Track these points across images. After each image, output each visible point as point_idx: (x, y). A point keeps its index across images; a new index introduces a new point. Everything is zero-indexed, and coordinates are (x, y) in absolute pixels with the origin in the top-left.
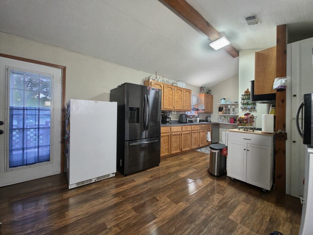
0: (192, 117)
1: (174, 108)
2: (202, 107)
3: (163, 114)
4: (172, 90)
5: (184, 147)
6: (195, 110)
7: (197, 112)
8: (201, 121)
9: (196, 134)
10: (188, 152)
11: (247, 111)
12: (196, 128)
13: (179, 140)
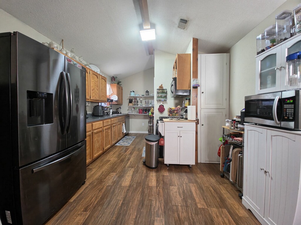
0: (107, 109)
1: (90, 98)
4: (88, 73)
5: (106, 146)
7: (109, 103)
8: (113, 113)
9: (115, 127)
10: (108, 150)
11: (161, 103)
12: (115, 120)
13: (101, 138)
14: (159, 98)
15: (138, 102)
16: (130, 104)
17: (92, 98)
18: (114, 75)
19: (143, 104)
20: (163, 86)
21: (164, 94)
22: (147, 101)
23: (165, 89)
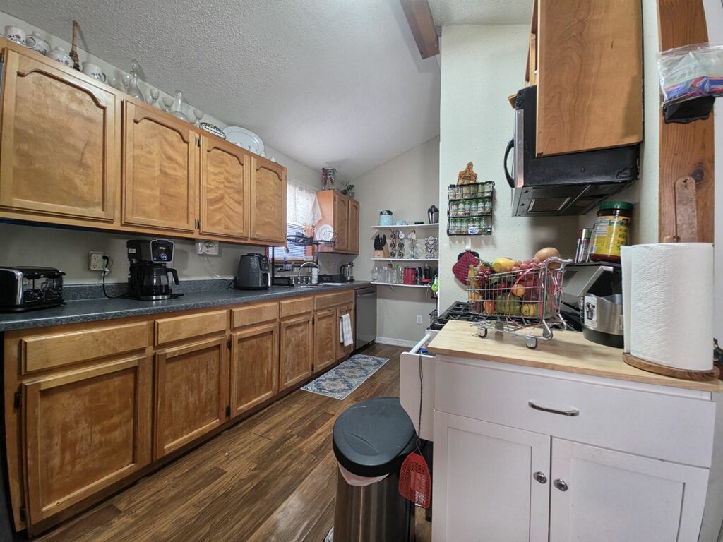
0: (293, 267)
1: (199, 227)
2: (326, 233)
3: (134, 251)
4: (187, 143)
6: (303, 243)
7: (313, 250)
8: (323, 279)
9: (298, 329)
10: (264, 408)
11: (466, 243)
12: (301, 305)
13: (215, 372)
14: (458, 224)
15: (401, 245)
16: (380, 252)
17: (204, 228)
19: (417, 254)
20: (475, 170)
21: (481, 204)
22: (431, 243)
23: (483, 184)
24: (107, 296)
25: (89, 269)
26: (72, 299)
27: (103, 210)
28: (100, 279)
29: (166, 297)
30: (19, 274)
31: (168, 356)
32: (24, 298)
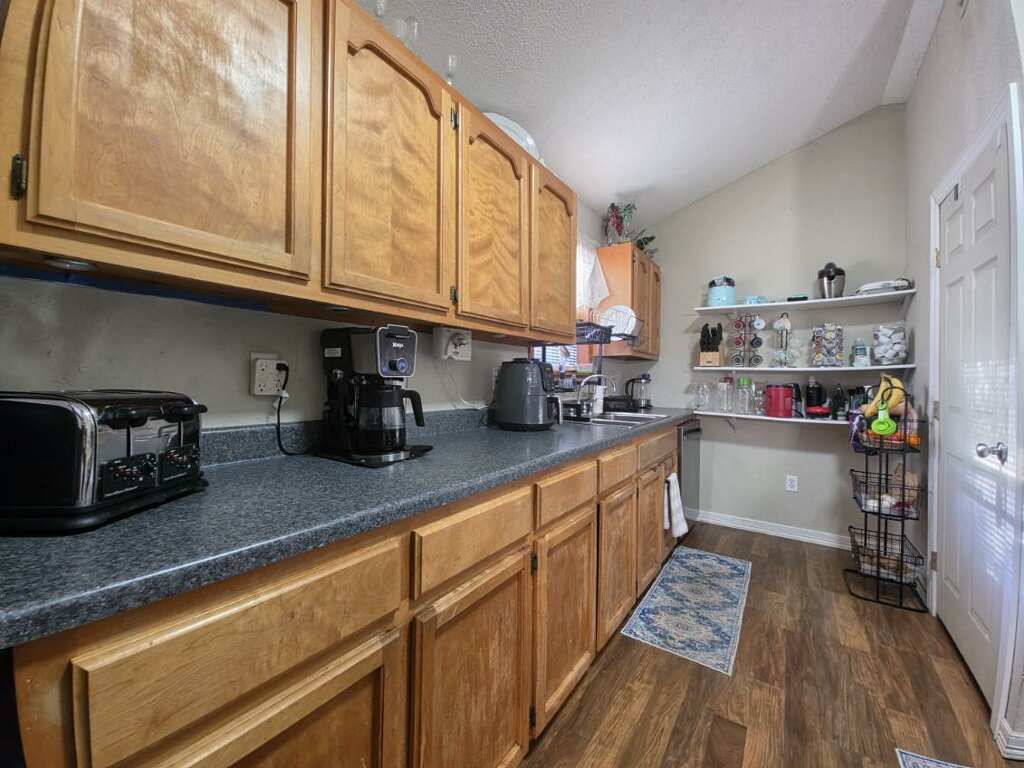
0: (575, 383)
1: (455, 301)
3: (337, 352)
4: (437, 116)
5: (555, 672)
7: (591, 352)
8: (609, 404)
9: (620, 511)
12: (621, 462)
13: (512, 634)
15: (756, 343)
17: (465, 305)
18: (619, 195)
22: (831, 335)
24: (286, 453)
25: (250, 391)
26: (218, 461)
27: (288, 250)
28: (271, 414)
29: (402, 455)
30: (87, 416)
31: (440, 623)
32: (100, 490)
